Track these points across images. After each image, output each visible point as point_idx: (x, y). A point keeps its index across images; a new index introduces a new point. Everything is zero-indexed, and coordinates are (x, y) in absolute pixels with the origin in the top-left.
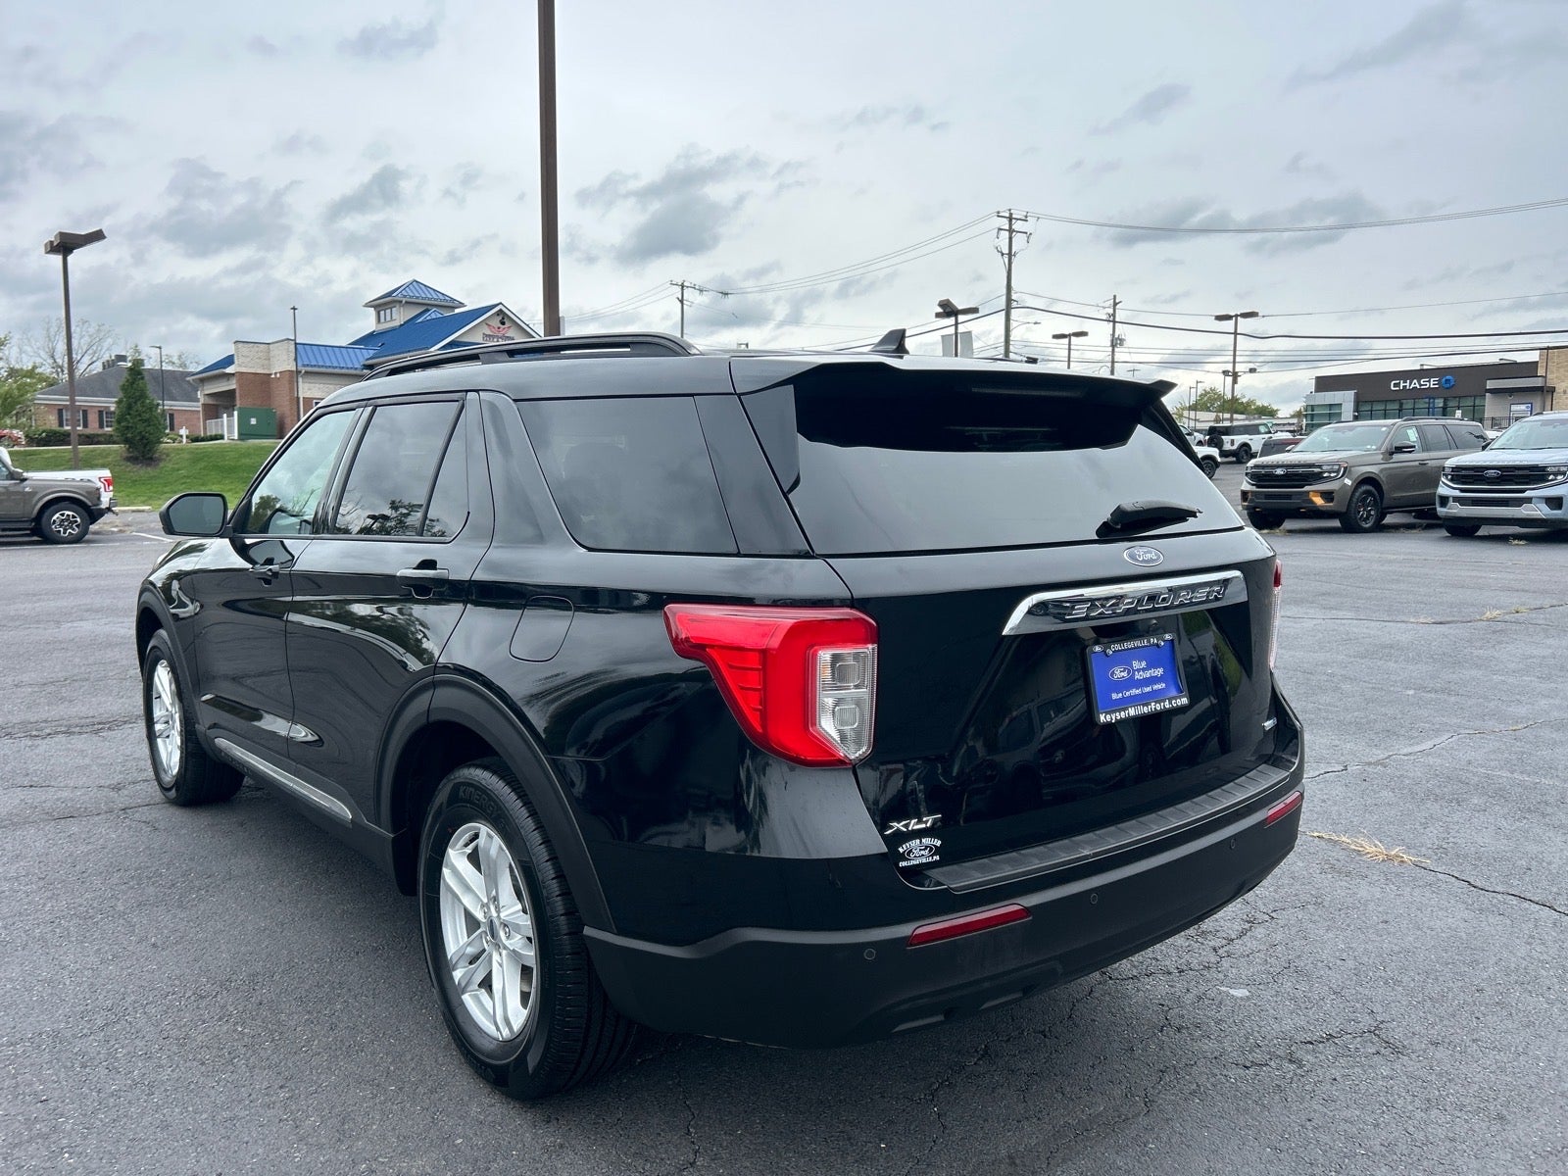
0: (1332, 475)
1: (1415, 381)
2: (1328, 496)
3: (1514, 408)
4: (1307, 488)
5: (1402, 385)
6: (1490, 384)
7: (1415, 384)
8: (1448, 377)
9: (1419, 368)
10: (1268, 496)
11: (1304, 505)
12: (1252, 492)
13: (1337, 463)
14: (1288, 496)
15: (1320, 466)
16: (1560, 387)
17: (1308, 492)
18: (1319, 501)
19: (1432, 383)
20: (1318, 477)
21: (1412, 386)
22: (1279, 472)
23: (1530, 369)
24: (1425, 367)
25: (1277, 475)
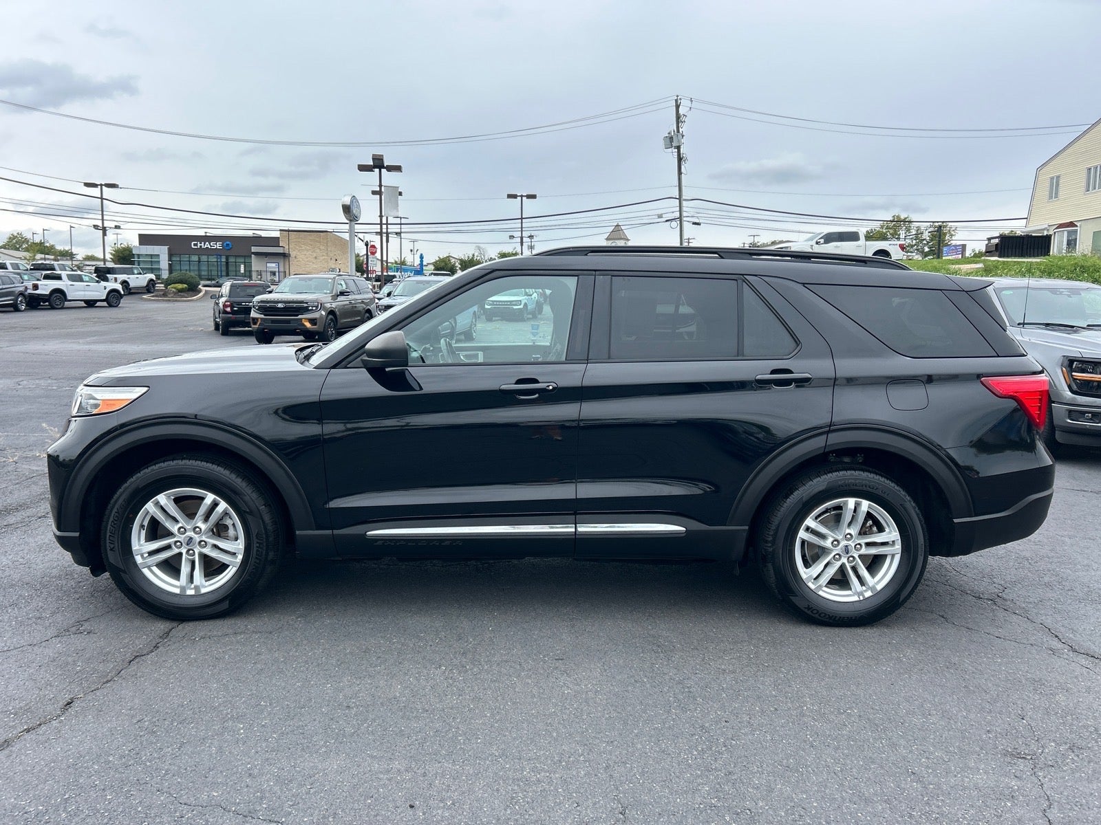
0: (314, 308)
1: (207, 243)
2: (313, 321)
3: (269, 265)
4: (300, 317)
5: (199, 245)
6: (254, 249)
7: (207, 245)
8: (228, 243)
9: (204, 234)
10: (273, 321)
11: (300, 327)
12: (261, 319)
13: (316, 301)
14: (288, 322)
15: (307, 303)
16: (293, 254)
17: (301, 319)
18: (308, 325)
19: (218, 245)
20: (306, 310)
21: (206, 246)
22: (280, 305)
23: (274, 242)
24: (208, 234)
25: (279, 308)
